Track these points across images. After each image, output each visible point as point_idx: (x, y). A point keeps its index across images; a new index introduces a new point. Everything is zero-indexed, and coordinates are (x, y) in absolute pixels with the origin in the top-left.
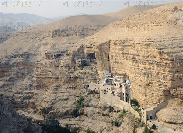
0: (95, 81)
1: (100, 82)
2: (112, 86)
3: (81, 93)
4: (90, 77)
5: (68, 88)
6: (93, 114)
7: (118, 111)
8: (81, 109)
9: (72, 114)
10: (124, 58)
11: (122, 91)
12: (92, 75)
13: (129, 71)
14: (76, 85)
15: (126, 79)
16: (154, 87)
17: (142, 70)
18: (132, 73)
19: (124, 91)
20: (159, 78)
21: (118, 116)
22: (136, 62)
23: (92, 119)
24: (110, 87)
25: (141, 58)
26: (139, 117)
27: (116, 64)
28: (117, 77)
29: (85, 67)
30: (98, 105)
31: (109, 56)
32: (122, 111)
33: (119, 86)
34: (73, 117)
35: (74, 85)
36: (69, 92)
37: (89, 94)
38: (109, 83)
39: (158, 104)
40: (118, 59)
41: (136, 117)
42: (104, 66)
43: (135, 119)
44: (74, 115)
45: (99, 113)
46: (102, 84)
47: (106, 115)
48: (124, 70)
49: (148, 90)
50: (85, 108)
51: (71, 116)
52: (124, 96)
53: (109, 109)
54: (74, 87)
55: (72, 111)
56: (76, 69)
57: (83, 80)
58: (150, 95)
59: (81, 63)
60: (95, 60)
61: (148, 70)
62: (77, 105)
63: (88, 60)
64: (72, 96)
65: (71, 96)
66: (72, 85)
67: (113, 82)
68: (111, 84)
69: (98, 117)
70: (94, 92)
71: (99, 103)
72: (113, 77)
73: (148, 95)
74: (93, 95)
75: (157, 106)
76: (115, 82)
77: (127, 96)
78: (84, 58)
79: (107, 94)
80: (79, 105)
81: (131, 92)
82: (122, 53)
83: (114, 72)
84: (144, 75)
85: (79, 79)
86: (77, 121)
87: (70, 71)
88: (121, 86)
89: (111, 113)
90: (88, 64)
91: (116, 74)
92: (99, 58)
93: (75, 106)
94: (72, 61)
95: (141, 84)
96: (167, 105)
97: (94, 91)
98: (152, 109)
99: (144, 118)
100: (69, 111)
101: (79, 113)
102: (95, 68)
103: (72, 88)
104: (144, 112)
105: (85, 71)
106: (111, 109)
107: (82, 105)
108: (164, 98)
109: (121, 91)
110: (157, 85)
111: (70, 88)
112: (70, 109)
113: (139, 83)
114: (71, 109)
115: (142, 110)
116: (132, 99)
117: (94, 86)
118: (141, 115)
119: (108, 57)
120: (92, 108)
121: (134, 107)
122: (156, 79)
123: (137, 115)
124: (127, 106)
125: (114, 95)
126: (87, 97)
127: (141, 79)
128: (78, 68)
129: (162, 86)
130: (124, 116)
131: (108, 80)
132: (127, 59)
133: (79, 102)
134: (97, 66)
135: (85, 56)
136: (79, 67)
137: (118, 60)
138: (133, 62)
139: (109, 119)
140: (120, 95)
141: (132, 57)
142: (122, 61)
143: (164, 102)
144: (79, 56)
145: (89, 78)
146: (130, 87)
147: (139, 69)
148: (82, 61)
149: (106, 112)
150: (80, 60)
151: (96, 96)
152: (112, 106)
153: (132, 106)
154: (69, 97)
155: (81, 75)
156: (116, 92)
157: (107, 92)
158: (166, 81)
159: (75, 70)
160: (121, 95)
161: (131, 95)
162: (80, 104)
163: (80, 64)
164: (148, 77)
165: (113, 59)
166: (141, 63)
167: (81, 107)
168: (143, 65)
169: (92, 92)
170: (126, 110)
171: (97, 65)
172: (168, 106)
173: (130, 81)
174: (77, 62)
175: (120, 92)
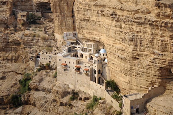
0: (50, 49)
1: (57, 51)
2: (77, 59)
3: (25, 69)
4: (41, 43)
5: (3, 60)
6: (46, 102)
7: (86, 99)
8: (26, 94)
9: (9, 103)
10: (98, 13)
11: (93, 67)
12: (44, 39)
13: (105, 35)
14: (17, 55)
15: (101, 47)
16: (145, 61)
17: (126, 33)
18: (110, 39)
19: (95, 67)
20: (153, 48)
21: (85, 107)
22: (118, 21)
23: (43, 111)
24: (74, 60)
25: (125, 13)
26: (119, 109)
27: (85, 23)
28: (85, 45)
29: (34, 26)
30: (54, 88)
31: (74, 9)
32: (92, 99)
33: (88, 58)
34: (11, 108)
35: (14, 55)
36: (5, 66)
37: (39, 70)
38: (72, 54)
39: (150, 88)
40: (88, 14)
41: (113, 109)
42: (65, 25)
43: (112, 112)
44: (14, 104)
45: (54, 101)
46: (61, 55)
47: (66, 105)
48: (97, 33)
49: (134, 67)
50: (32, 92)
51: (8, 106)
52: (96, 75)
53: (71, 95)
54: (14, 58)
55: (10, 97)
56: (17, 28)
57: (30, 48)
58: (138, 74)
59: (27, 19)
60: (50, 14)
61: (136, 34)
62: (18, 89)
63: (39, 14)
64: (11, 73)
65: (9, 74)
66: (11, 55)
67: (80, 52)
68: (76, 56)
69: (52, 107)
70: (48, 67)
71: (54, 85)
72: (79, 44)
73: (134, 74)
74: (46, 72)
75: (148, 92)
76: (82, 52)
77: (100, 75)
78: (31, 10)
79: (68, 70)
80: (22, 88)
81: (107, 68)
82: (94, 5)
83: (80, 36)
84: (130, 42)
85: (22, 46)
86: (18, 113)
87: (7, 32)
88: (91, 58)
89: (75, 101)
90: (38, 21)
91: (84, 39)
92: (56, 12)
93: (16, 90)
94: (10, 15)
95: (123, 56)
96: (165, 91)
97: (48, 65)
98: (139, 96)
99: (126, 111)
100: (4, 98)
101: (21, 100)
102: (50, 28)
103: (12, 60)
104: (126, 101)
105: (33, 32)
106: (75, 95)
107: (27, 88)
108: (159, 81)
109: (91, 67)
110: (149, 59)
111: (8, 60)
112: (6, 94)
113: (120, 55)
114: (9, 95)
115: (124, 97)
116: (108, 79)
117: (48, 58)
118: (121, 106)
119: (73, 11)
120: (44, 93)
121: (112, 93)
122: (149, 49)
123: (116, 105)
124: (100, 91)
125: (80, 73)
126: (36, 75)
127: (124, 48)
128: (22, 28)
129: (158, 61)
130: (95, 107)
131: (72, 48)
132: (103, 15)
133: (22, 82)
134: (53, 25)
135: (34, 7)
136: (23, 25)
137: (87, 16)
138: (113, 20)
139: (70, 110)
140: (89, 73)
141: (111, 12)
142: (94, 18)
143: (160, 86)
144: (23, 7)
145: (39, 44)
146: (106, 60)
147: (121, 32)
148: (27, 15)
149: (66, 100)
150: (25, 13)
151: (51, 73)
152: (76, 91)
153: (108, 91)
154: (6, 75)
155: (26, 38)
156: (83, 68)
157: (68, 68)
158: (164, 53)
159: (16, 31)
160: (91, 74)
161: (107, 74)
162: (25, 86)
163: (24, 21)
164: (136, 46)
165: (80, 15)
166: (124, 22)
167: (25, 92)
168: (128, 26)
169: (45, 67)
170: (98, 97)
171: (53, 23)
172: (165, 93)
173: (105, 51)
174: (20, 17)
175: (89, 69)
